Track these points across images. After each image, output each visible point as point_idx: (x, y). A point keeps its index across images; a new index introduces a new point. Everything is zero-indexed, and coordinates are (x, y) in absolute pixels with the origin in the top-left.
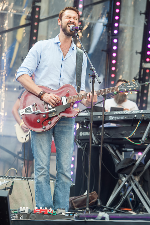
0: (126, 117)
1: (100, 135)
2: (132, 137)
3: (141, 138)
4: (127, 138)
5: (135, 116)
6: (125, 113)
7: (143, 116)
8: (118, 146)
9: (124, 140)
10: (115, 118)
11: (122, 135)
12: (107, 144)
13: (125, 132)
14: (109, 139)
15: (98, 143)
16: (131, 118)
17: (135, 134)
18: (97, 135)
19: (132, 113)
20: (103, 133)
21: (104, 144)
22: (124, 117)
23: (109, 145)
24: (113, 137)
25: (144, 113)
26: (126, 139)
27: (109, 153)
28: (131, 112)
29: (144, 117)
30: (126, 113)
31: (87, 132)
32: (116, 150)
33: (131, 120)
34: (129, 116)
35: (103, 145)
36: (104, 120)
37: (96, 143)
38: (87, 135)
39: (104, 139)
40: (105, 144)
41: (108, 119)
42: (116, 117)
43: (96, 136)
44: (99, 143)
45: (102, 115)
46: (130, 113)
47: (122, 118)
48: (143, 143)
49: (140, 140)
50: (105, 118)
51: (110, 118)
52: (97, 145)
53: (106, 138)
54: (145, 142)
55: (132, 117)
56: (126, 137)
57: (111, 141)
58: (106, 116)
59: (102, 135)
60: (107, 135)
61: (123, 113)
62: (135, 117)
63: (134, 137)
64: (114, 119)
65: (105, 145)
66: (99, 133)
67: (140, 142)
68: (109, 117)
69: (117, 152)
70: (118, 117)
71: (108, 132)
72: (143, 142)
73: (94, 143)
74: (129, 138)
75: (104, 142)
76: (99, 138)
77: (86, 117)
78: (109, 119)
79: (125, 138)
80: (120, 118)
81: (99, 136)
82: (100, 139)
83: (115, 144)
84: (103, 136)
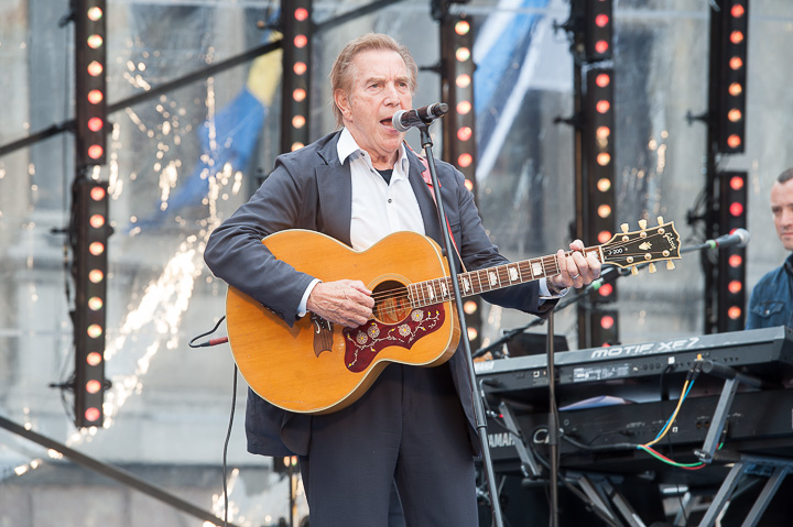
0: (635, 369)
1: (547, 441)
2: (666, 442)
3: (700, 445)
4: (646, 447)
5: (671, 360)
6: (633, 351)
7: (699, 358)
8: (618, 480)
9: (637, 457)
10: (596, 375)
11: (630, 435)
12: (577, 475)
13: (639, 424)
14: (581, 454)
15: (542, 473)
16: (656, 371)
17: (675, 429)
18: (536, 441)
19: (656, 352)
20: (557, 432)
21: (564, 476)
22: (631, 368)
23: (583, 478)
24: (598, 446)
25: (702, 346)
26: (642, 450)
27: (587, 508)
28: (652, 348)
29: (701, 363)
30: (636, 351)
31: (498, 433)
32: (613, 494)
33: (656, 377)
34: (648, 362)
35: (558, 479)
36: (556, 382)
37: (535, 473)
38: (498, 447)
39: (563, 457)
40: (568, 474)
41: (572, 378)
42: (598, 371)
43: (531, 449)
44: (546, 473)
45: (545, 364)
46: (650, 352)
47: (623, 371)
48: (710, 461)
49: (696, 453)
50: (557, 376)
51: (579, 376)
52: (539, 480)
53: (571, 450)
54: (716, 458)
55: (658, 367)
56: (644, 444)
57: (589, 462)
58: (562, 369)
59: (554, 442)
60: (572, 441)
61: (624, 351)
62: (671, 366)
63: (673, 441)
64: (593, 378)
65: (567, 480)
66: (542, 436)
67: (696, 459)
68: (572, 373)
69: (617, 501)
70: (605, 370)
71: (575, 429)
72: (707, 457)
73: (526, 474)
74: (653, 447)
75: (563, 469)
76: (542, 453)
77: (489, 379)
78: (576, 380)
79: (640, 446)
80: (615, 373)
81: (543, 444)
82: (547, 456)
83: (608, 472)
84: (557, 446)
